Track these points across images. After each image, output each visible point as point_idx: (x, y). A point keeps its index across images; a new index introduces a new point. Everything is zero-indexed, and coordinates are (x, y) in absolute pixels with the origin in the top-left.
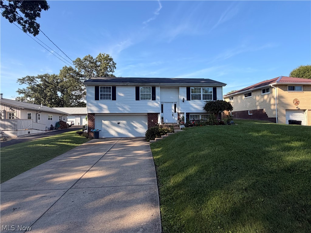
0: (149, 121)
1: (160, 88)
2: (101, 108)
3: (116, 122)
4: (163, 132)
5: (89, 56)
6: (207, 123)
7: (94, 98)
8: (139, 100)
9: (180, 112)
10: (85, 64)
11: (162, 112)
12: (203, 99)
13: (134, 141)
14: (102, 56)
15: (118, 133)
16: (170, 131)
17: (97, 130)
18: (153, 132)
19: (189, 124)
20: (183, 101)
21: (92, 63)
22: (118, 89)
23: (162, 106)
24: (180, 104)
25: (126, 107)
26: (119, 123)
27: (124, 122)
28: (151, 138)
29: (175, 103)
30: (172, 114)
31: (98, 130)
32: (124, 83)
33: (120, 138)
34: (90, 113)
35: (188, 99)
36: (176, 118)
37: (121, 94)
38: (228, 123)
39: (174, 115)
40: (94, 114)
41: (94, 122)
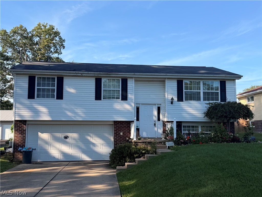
0: (116, 135)
1: (135, 81)
2: (36, 112)
3: (61, 135)
4: (138, 153)
5: (21, 27)
6: (211, 139)
7: (27, 96)
8: (101, 99)
9: (166, 120)
10: (14, 39)
11: (138, 119)
12: (204, 100)
13: (91, 168)
14: (43, 27)
15: (64, 154)
16: (151, 152)
17: (28, 149)
18: (123, 153)
19: (181, 140)
20: (172, 103)
21: (26, 38)
22: (66, 81)
23: (138, 109)
24: (166, 107)
25: (78, 111)
26: (66, 137)
27: (75, 135)
28: (118, 163)
29: (159, 106)
30: (154, 123)
31: (30, 148)
32: (77, 72)
33: (68, 163)
34: (18, 121)
35: (180, 98)
36: (160, 129)
37: (72, 89)
38: (246, 139)
39: (157, 125)
40: (25, 121)
41: (25, 135)
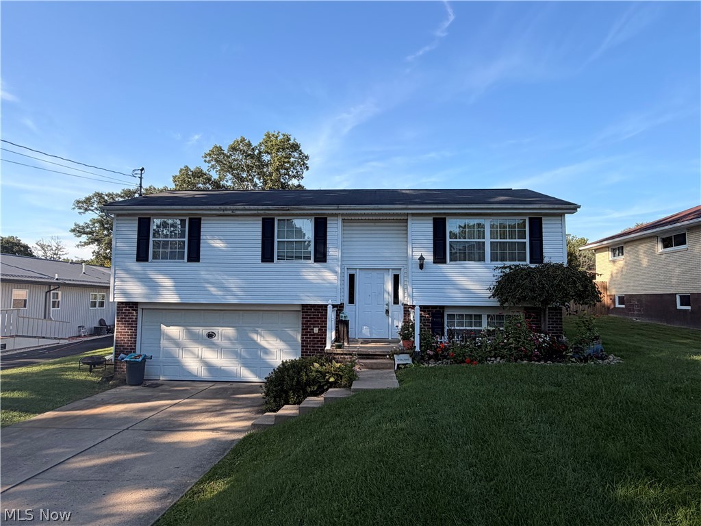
0: (306, 332)
1: (343, 221)
2: (154, 287)
3: (203, 331)
4: (319, 384)
5: (243, 140)
7: (135, 256)
8: (272, 261)
9: (408, 302)
10: (234, 160)
11: (351, 301)
12: (491, 261)
15: (210, 367)
17: (135, 357)
19: (429, 351)
20: (421, 267)
21: (252, 156)
23: (352, 277)
24: (411, 274)
25: (232, 285)
26: (211, 335)
27: (230, 331)
29: (397, 272)
30: (386, 307)
31: (139, 356)
34: (122, 303)
35: (439, 257)
36: (399, 320)
37: (218, 241)
38: (577, 353)
39: (392, 312)
40: (136, 304)
41: (136, 330)
